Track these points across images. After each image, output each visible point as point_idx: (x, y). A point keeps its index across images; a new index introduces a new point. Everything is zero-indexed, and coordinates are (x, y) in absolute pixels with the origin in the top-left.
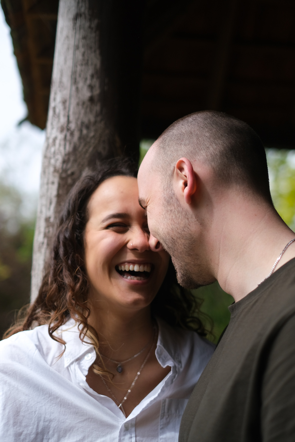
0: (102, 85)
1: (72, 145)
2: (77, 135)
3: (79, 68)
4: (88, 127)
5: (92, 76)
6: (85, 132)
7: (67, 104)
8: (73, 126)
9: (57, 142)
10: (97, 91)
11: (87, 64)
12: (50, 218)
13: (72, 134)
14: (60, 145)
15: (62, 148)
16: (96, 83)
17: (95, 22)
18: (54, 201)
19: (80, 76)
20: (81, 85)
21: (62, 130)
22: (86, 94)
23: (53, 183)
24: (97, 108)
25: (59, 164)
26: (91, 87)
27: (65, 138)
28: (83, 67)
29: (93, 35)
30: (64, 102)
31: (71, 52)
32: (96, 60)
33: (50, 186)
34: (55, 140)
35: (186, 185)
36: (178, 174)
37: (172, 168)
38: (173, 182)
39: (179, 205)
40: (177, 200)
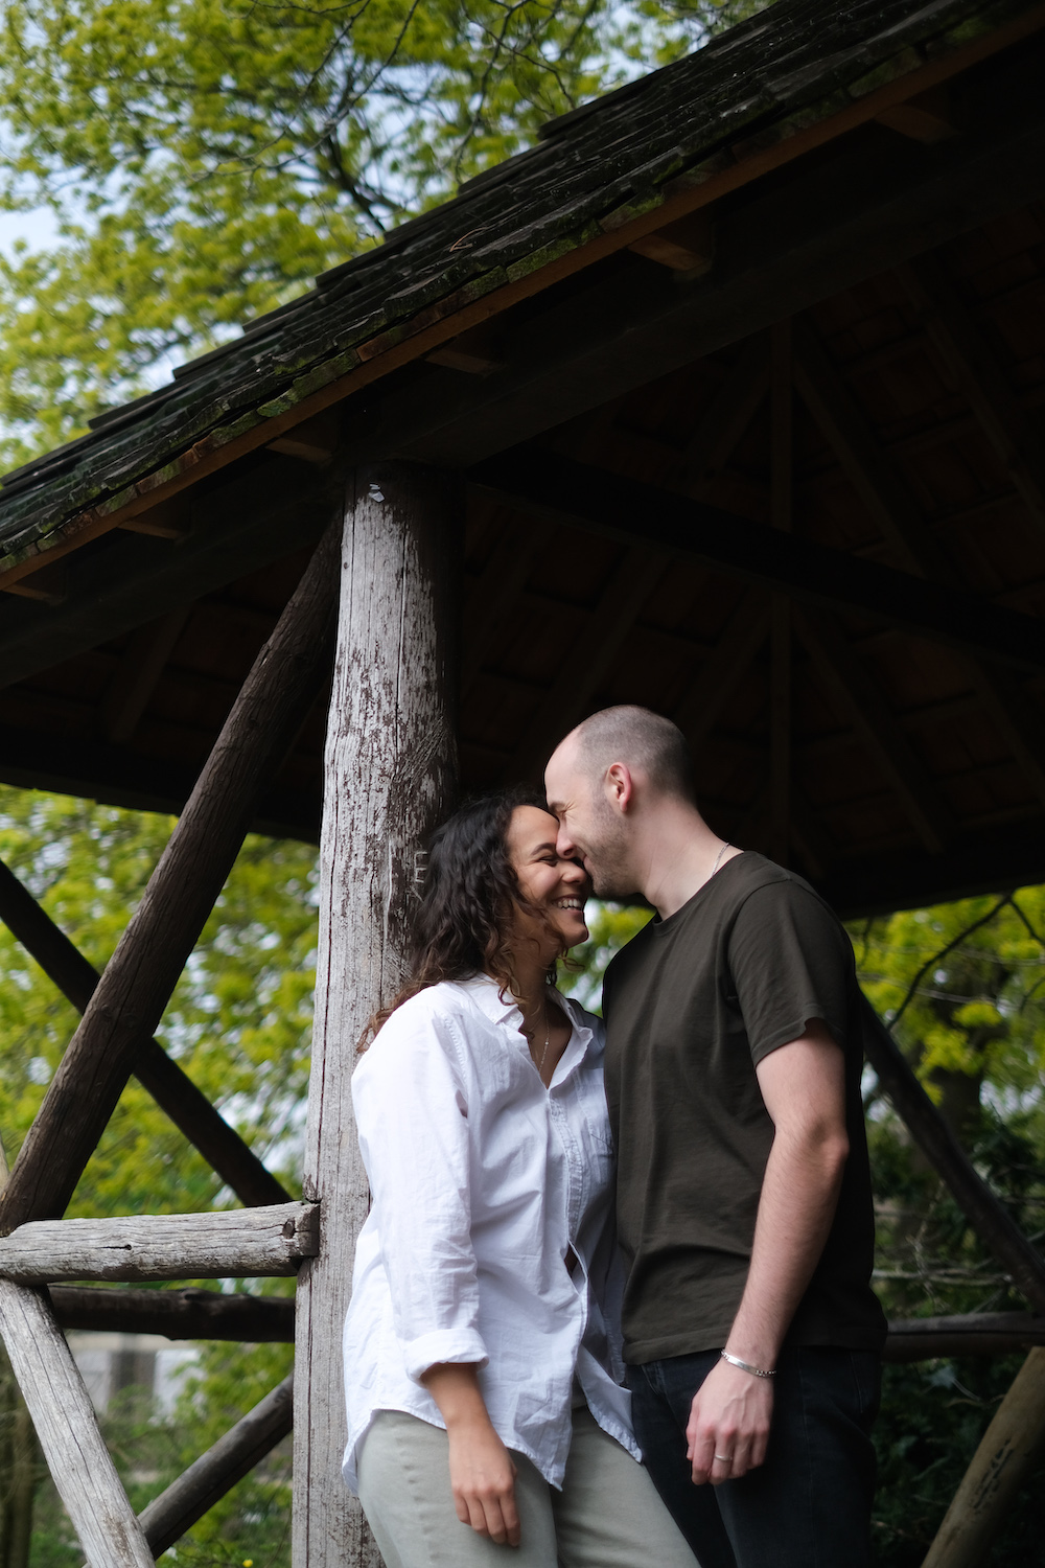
0: (439, 670)
1: (406, 743)
2: (411, 730)
4: (424, 723)
5: (428, 656)
6: (421, 727)
7: (394, 688)
8: (404, 718)
9: (382, 736)
10: (434, 678)
11: (420, 638)
12: (375, 836)
13: (404, 728)
14: (387, 741)
15: (391, 745)
16: (432, 665)
17: (428, 586)
18: (383, 814)
19: (411, 653)
20: (412, 665)
21: (387, 723)
22: (420, 679)
23: (381, 790)
24: (435, 698)
25: (389, 766)
26: (426, 670)
27: (395, 733)
28: (415, 642)
29: (427, 601)
30: (388, 685)
31: (395, 618)
32: (431, 634)
33: (373, 794)
34: (376, 734)
35: (620, 790)
36: (610, 779)
37: (603, 772)
38: (605, 787)
39: (612, 812)
40: (610, 806)
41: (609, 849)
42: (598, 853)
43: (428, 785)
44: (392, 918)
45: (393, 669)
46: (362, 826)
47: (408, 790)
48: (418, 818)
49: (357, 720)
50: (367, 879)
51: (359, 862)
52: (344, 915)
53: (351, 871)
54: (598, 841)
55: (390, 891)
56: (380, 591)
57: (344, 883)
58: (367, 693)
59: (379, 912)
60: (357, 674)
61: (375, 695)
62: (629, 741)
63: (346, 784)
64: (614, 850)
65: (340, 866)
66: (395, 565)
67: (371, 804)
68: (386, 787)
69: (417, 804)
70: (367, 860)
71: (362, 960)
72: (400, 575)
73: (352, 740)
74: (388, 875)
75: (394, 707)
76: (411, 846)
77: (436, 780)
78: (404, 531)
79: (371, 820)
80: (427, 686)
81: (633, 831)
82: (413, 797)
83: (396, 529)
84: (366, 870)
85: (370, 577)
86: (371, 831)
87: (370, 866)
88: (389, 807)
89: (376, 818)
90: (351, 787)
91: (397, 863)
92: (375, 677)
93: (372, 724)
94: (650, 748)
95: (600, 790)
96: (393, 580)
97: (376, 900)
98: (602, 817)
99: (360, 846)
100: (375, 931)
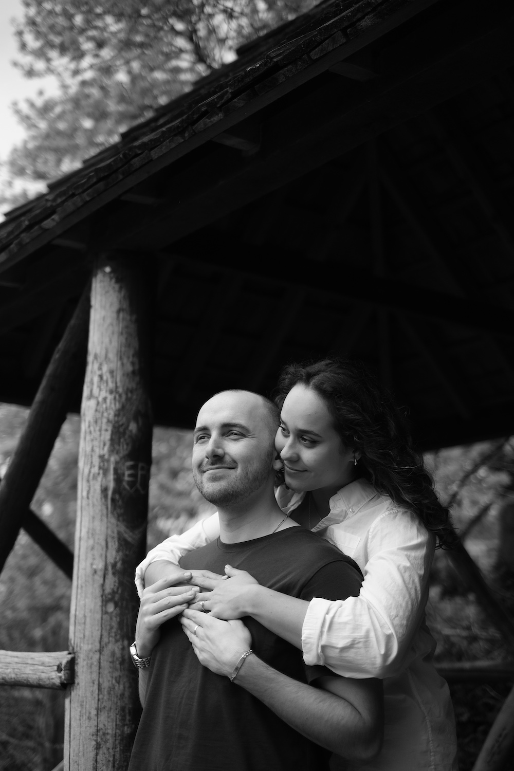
0: (140, 363)
1: (121, 404)
2: (124, 397)
3: (123, 349)
4: (132, 392)
5: (133, 356)
6: (129, 395)
7: (115, 374)
8: (120, 390)
9: (108, 401)
10: (137, 367)
12: (104, 455)
13: (120, 396)
14: (111, 403)
15: (113, 406)
16: (136, 360)
17: (134, 317)
18: (108, 444)
19: (124, 355)
20: (125, 361)
21: (111, 392)
22: (129, 368)
23: (106, 430)
24: (137, 379)
25: (111, 417)
26: (133, 364)
27: (115, 398)
28: (127, 348)
29: (133, 326)
30: (112, 372)
31: (116, 336)
32: (135, 343)
33: (103, 432)
34: (105, 399)
43: (133, 427)
44: (113, 500)
45: (115, 363)
46: (97, 450)
47: (121, 430)
48: (127, 444)
49: (96, 391)
50: (100, 479)
51: (95, 470)
52: (88, 498)
53: (91, 475)
55: (111, 485)
56: (108, 321)
57: (88, 481)
58: (101, 377)
59: (106, 497)
60: (96, 366)
61: (105, 378)
63: (89, 427)
65: (86, 471)
66: (116, 307)
67: (102, 438)
68: (110, 428)
69: (126, 436)
70: (100, 468)
71: (97, 524)
72: (119, 312)
73: (92, 403)
74: (111, 476)
75: (114, 385)
76: (123, 460)
77: (137, 422)
78: (121, 288)
79: (102, 445)
80: (133, 372)
82: (124, 433)
83: (117, 287)
84: (99, 474)
85: (103, 313)
86: (102, 453)
87: (101, 472)
88: (112, 440)
89: (104, 445)
90: (92, 428)
91: (116, 470)
92: (105, 368)
93: (104, 394)
96: (115, 315)
97: (104, 490)
99: (96, 461)
100: (104, 508)
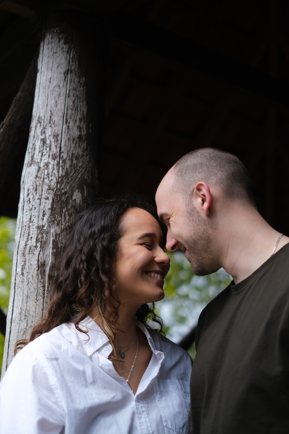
0: (87, 129)
1: (65, 171)
2: (68, 163)
3: (70, 112)
4: (77, 159)
5: (81, 120)
6: (75, 161)
7: (59, 138)
8: (65, 155)
9: (50, 166)
10: (84, 133)
11: (76, 109)
12: (43, 226)
13: (64, 162)
14: (53, 169)
15: (55, 172)
16: (83, 125)
17: (83, 80)
18: (48, 213)
19: (71, 118)
20: (71, 125)
21: (54, 158)
22: (76, 133)
23: (47, 198)
24: (84, 145)
25: (53, 184)
26: (79, 128)
27: (58, 164)
28: (74, 112)
29: (82, 89)
30: (56, 136)
31: (62, 98)
32: (83, 108)
33: (43, 200)
34: (47, 165)
35: (203, 201)
36: (197, 194)
37: (192, 189)
38: (193, 199)
39: (199, 216)
40: (198, 212)
41: (199, 241)
42: (192, 245)
43: (77, 196)
44: (50, 277)
45: (59, 126)
46: (36, 220)
47: (64, 198)
48: (70, 215)
49: (37, 157)
50: (37, 253)
51: (32, 242)
52: (22, 274)
53: (28, 247)
54: (191, 236)
55: (50, 260)
56: (55, 83)
57: (24, 255)
58: (44, 141)
59: (43, 273)
60: (39, 130)
61: (48, 142)
62: (208, 168)
63: (28, 195)
64: (202, 242)
65: (22, 244)
66: (64, 68)
67: (42, 207)
68: (51, 197)
69: (69, 207)
70: (37, 240)
71: (31, 303)
72: (66, 73)
73: (33, 169)
74: (50, 250)
75: (58, 149)
76: (64, 233)
77: (82, 193)
78: (70, 49)
79: (41, 216)
80: (80, 137)
81: (214, 227)
82: (67, 202)
83: (66, 47)
84: (36, 247)
85: (50, 75)
86: (41, 223)
87: (39, 245)
88: (52, 209)
89: (44, 215)
90: (31, 197)
91: (55, 243)
92: (49, 132)
93: (46, 159)
94: (222, 171)
95: (190, 203)
96: (62, 76)
97: (41, 266)
98: (193, 220)
99: (34, 233)
100: (40, 285)
